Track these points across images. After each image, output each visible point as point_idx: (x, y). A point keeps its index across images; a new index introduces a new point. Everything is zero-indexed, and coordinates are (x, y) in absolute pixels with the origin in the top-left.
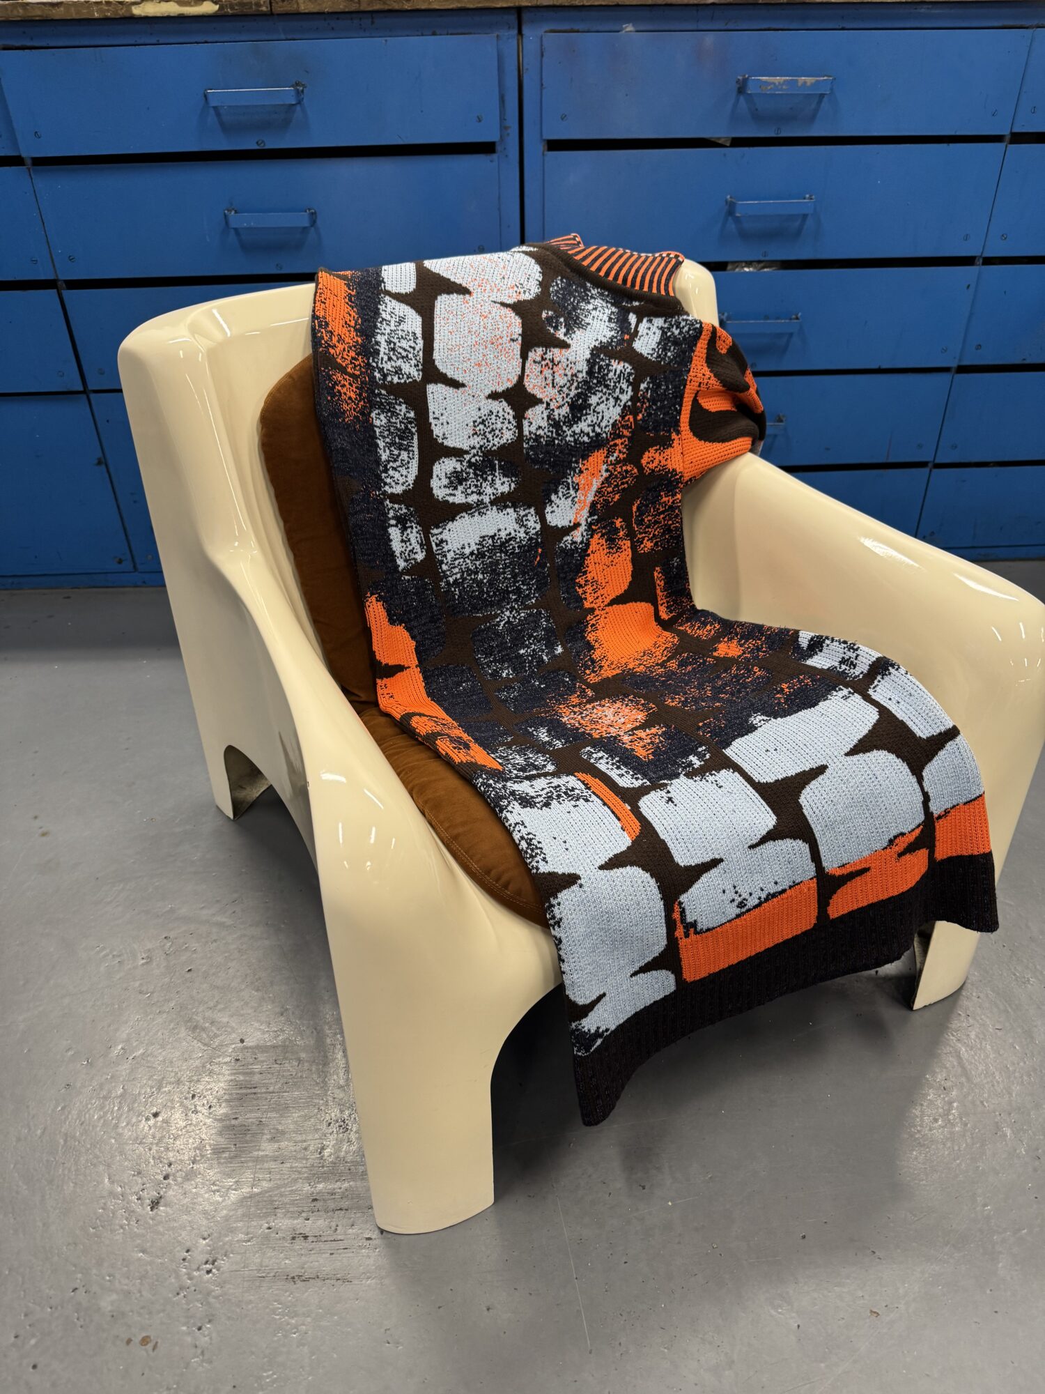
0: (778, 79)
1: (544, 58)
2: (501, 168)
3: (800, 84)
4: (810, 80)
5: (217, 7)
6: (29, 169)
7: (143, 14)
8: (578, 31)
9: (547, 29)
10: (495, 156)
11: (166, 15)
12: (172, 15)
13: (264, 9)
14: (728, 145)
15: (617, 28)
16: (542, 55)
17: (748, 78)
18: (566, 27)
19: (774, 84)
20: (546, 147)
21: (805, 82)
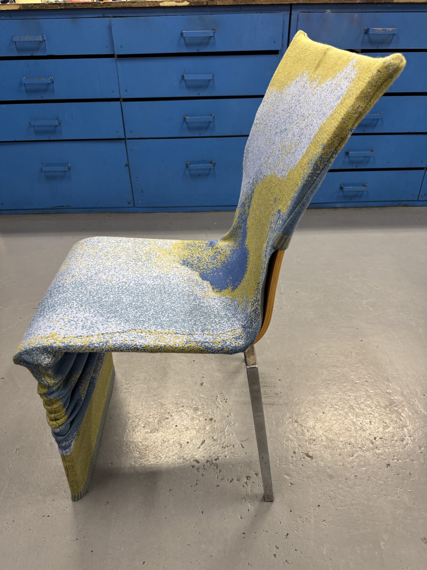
0: (380, 29)
1: (299, 22)
3: (387, 30)
4: (391, 29)
5: (189, 3)
6: (116, 59)
7: (163, 5)
8: (311, 12)
9: (300, 11)
10: (278, 55)
11: (171, 6)
12: (173, 6)
13: (205, 4)
15: (324, 11)
16: (298, 20)
17: (369, 29)
18: (307, 11)
19: (378, 30)
21: (389, 30)
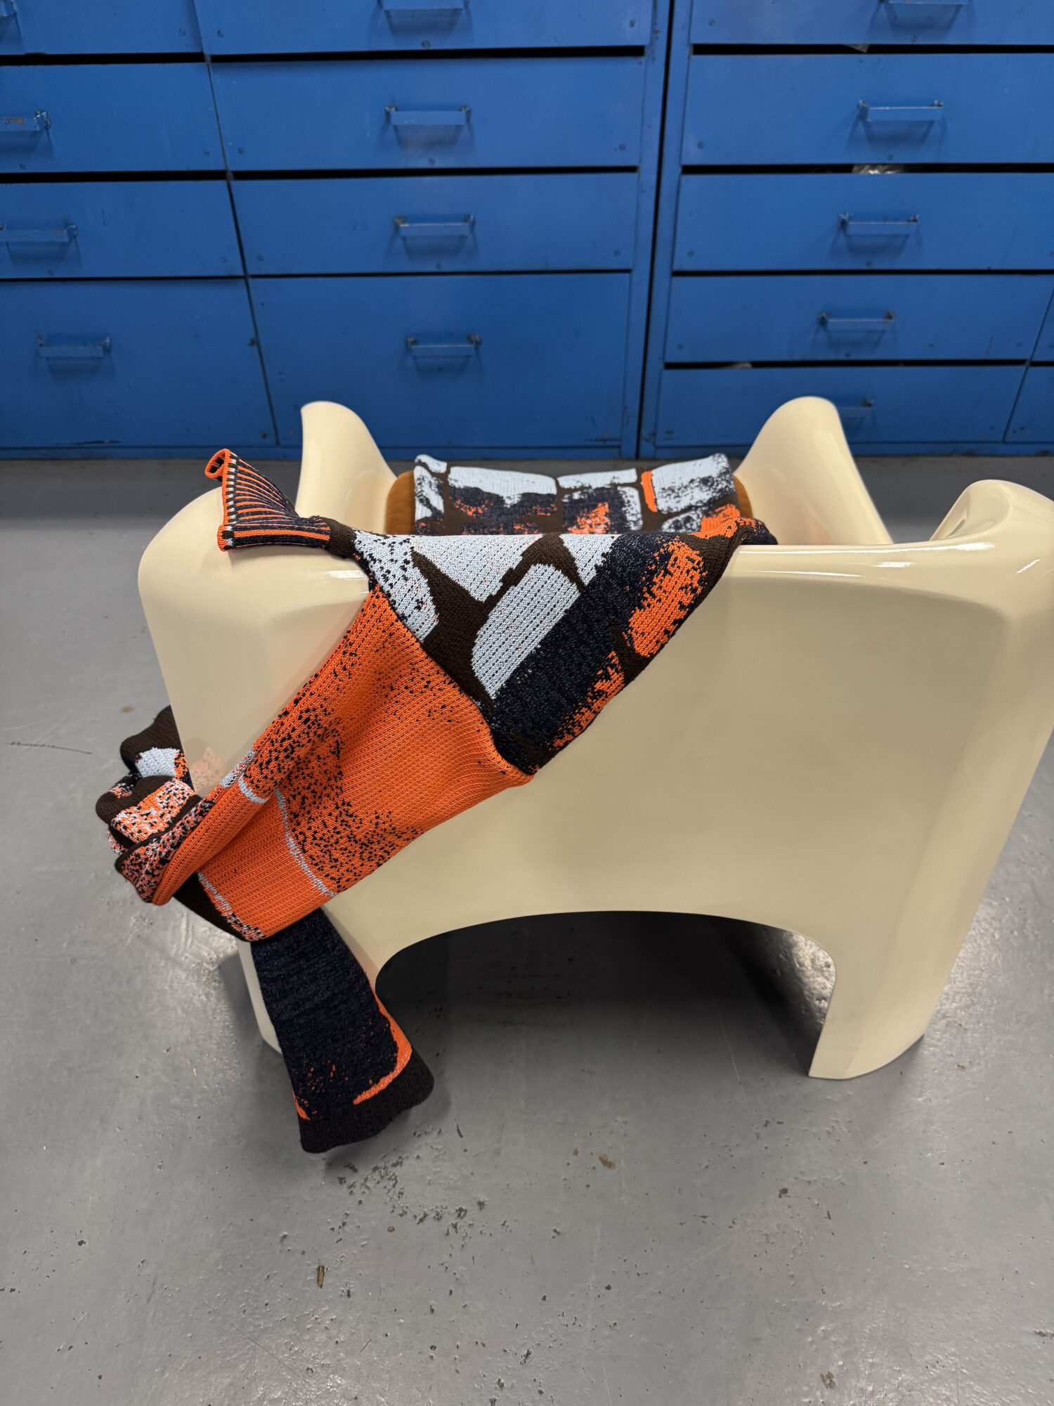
2: (648, 71)
6: (208, 66)
10: (643, 59)
14: (865, 51)
20: (692, 51)
